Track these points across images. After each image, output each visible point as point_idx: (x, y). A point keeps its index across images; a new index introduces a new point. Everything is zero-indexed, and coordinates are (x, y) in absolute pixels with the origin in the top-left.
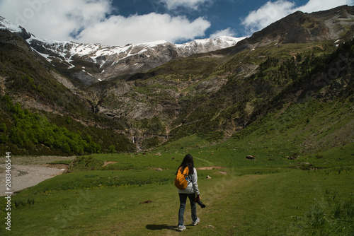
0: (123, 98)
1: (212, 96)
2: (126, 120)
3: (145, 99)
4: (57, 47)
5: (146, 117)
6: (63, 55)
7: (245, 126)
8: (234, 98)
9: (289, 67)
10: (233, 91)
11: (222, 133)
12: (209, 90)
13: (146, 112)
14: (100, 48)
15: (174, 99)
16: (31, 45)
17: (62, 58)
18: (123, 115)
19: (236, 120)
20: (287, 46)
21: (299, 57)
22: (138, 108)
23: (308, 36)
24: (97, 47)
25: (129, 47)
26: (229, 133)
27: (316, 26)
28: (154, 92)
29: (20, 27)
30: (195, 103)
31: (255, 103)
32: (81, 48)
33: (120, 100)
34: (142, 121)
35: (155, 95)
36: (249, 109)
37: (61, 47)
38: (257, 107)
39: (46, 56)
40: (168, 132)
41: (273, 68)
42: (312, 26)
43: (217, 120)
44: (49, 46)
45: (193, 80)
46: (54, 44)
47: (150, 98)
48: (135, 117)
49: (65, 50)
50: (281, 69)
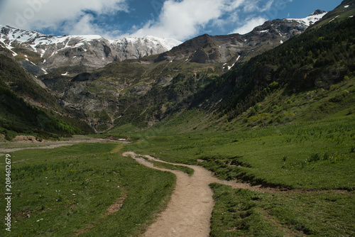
1: (141, 98)
2: (84, 111)
7: (160, 120)
8: (155, 101)
9: (190, 82)
10: (155, 95)
11: (147, 123)
12: (139, 93)
15: (115, 98)
19: (155, 116)
20: (193, 64)
21: (198, 76)
23: (207, 58)
26: (151, 124)
27: (213, 51)
30: (130, 102)
31: (168, 105)
36: (164, 109)
38: (168, 108)
40: (113, 121)
41: (181, 82)
42: (210, 51)
43: (144, 115)
45: (128, 83)
50: (185, 84)
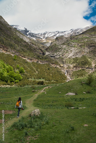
0: (61, 46)
3: (76, 46)
4: (40, 35)
5: (77, 56)
6: (42, 37)
13: (76, 53)
14: (59, 33)
16: (29, 35)
17: (41, 38)
18: (61, 56)
22: (71, 51)
24: (57, 32)
25: (72, 30)
28: (83, 41)
29: (25, 28)
32: (50, 34)
33: (60, 47)
34: (74, 59)
35: (83, 42)
37: (41, 34)
39: (34, 38)
44: (36, 35)
46: (38, 34)
47: (80, 44)
48: (69, 57)
49: (43, 35)
